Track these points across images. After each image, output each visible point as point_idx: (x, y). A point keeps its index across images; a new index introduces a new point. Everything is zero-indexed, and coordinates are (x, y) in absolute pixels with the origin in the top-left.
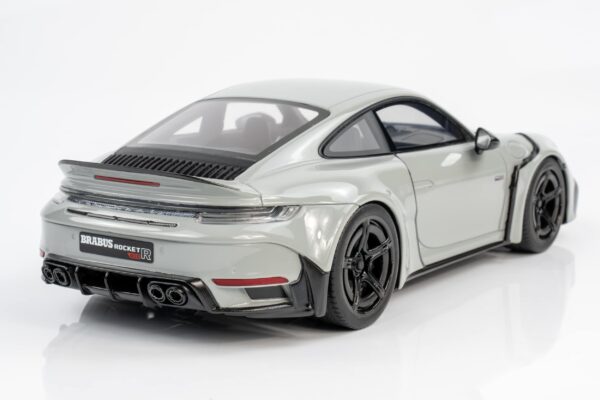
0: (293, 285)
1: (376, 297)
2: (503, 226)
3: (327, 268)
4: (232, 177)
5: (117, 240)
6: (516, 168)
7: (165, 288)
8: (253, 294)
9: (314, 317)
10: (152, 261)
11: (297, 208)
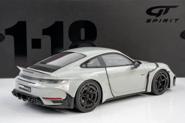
0: (64, 100)
1: (92, 105)
2: (145, 87)
3: (73, 96)
4: (52, 72)
5: (25, 86)
6: (149, 72)
7: (31, 99)
8: (54, 102)
9: (70, 109)
10: (31, 92)
11: (67, 81)
